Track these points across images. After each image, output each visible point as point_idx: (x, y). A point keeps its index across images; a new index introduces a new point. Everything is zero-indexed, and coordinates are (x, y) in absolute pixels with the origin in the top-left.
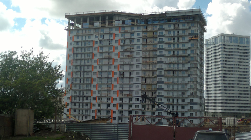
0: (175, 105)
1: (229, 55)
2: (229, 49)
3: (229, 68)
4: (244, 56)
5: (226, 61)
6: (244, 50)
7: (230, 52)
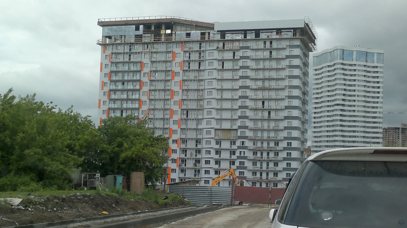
0: (265, 160)
1: (350, 80)
2: (350, 70)
3: (350, 101)
4: (374, 82)
5: (345, 90)
6: (374, 72)
7: (351, 75)
